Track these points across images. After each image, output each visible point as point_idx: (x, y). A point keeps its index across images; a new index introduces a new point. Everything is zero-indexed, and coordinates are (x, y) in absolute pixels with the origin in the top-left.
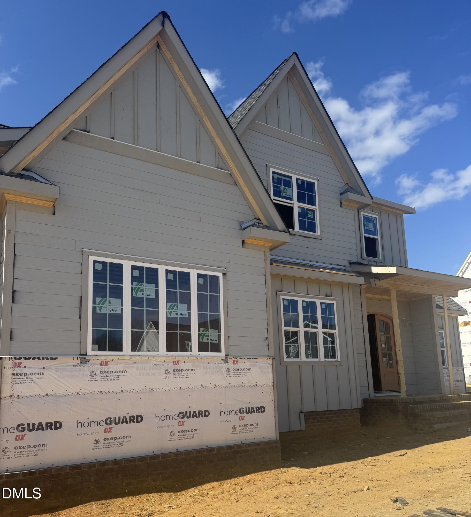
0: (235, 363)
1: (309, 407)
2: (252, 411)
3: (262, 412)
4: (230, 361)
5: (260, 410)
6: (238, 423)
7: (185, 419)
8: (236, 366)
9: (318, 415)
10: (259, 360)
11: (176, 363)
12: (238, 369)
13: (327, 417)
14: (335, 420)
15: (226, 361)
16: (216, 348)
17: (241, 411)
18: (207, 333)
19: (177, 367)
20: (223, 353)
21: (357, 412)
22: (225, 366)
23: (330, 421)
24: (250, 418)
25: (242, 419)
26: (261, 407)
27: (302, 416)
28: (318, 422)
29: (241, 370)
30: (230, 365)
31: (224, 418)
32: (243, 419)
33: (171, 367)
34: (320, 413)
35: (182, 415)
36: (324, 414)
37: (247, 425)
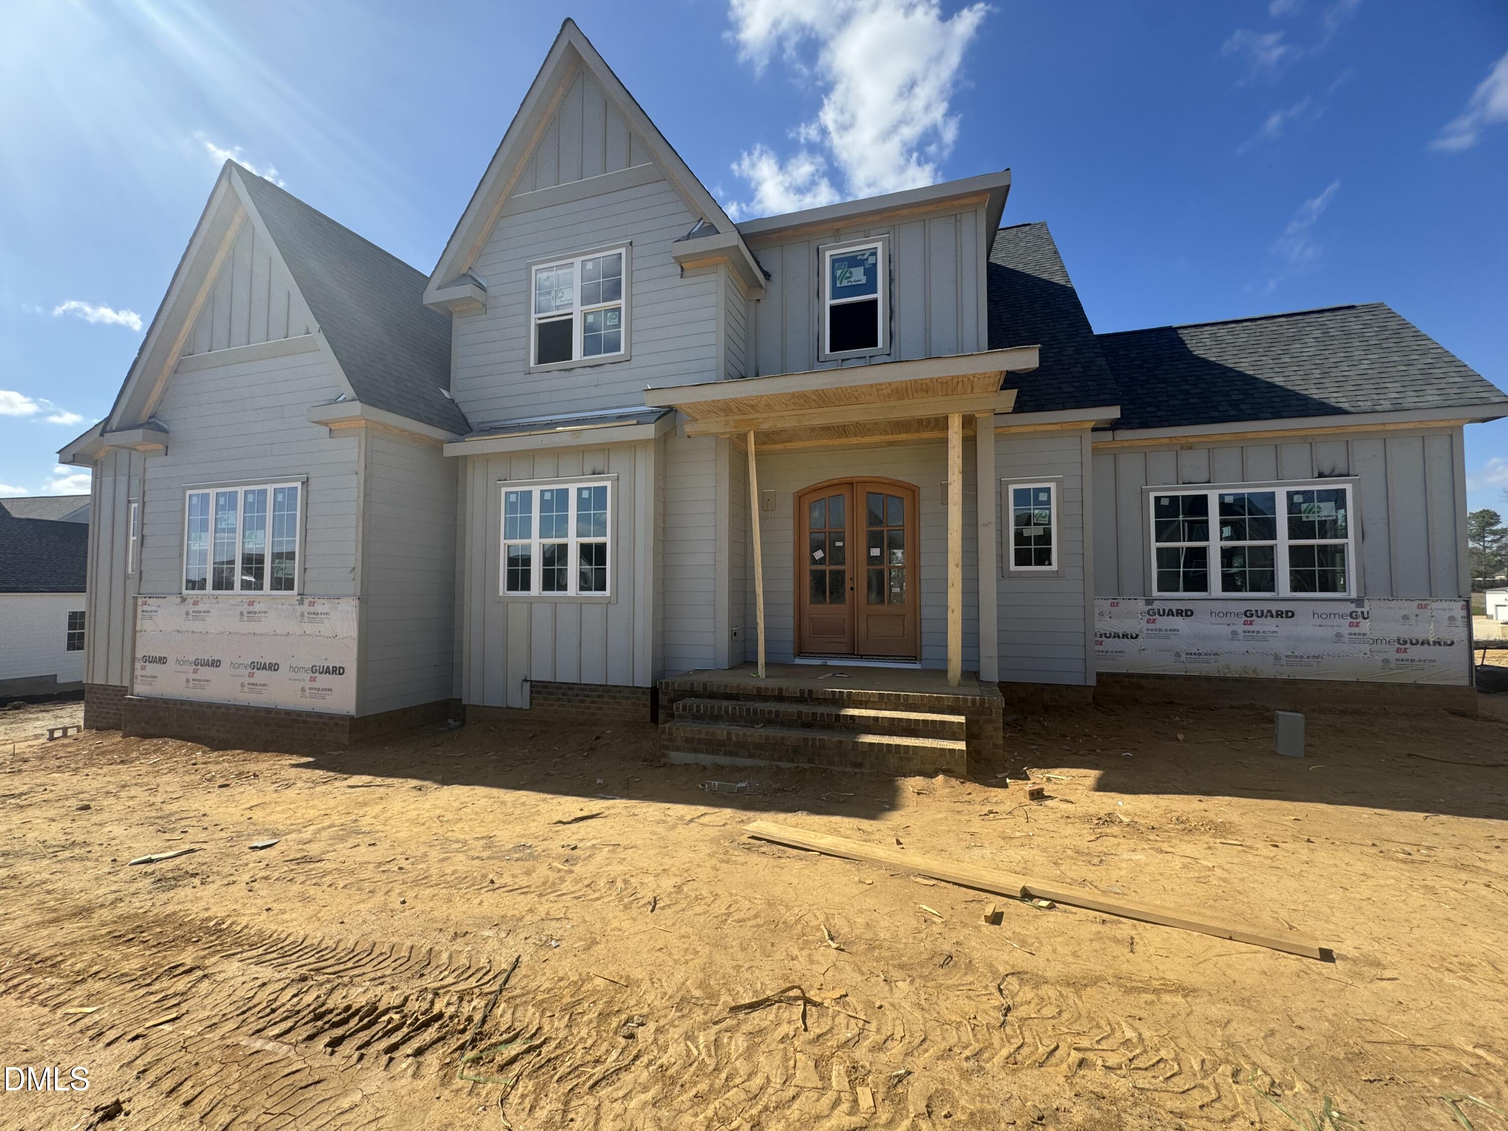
0: (312, 604)
1: (542, 674)
2: (327, 671)
3: (340, 674)
4: (306, 602)
5: (338, 671)
6: (308, 685)
7: (255, 670)
8: (312, 609)
9: (560, 688)
10: (343, 601)
11: (251, 603)
12: (314, 613)
13: (577, 695)
14: (593, 702)
15: (301, 602)
16: (289, 585)
17: (313, 669)
18: (283, 566)
19: (251, 609)
20: (295, 592)
21: (644, 693)
22: (299, 609)
23: (582, 701)
24: (324, 680)
25: (313, 679)
26: (340, 668)
27: (527, 686)
28: (558, 700)
29: (318, 614)
30: (305, 608)
31: (293, 675)
32: (314, 681)
33: (245, 608)
34: (564, 686)
35: (254, 666)
36: (570, 689)
37: (319, 689)
